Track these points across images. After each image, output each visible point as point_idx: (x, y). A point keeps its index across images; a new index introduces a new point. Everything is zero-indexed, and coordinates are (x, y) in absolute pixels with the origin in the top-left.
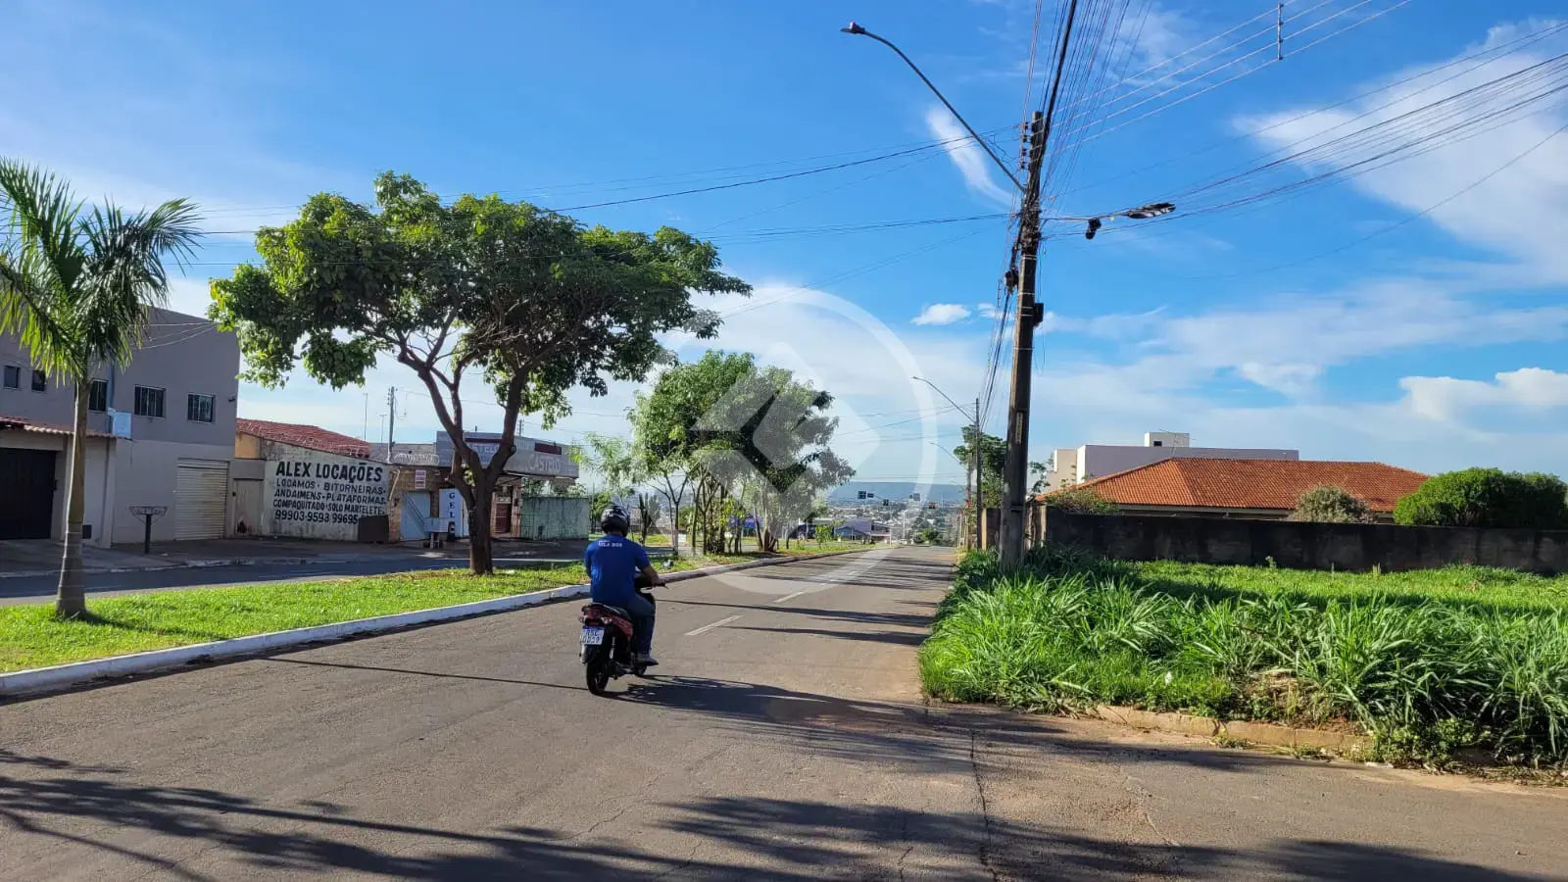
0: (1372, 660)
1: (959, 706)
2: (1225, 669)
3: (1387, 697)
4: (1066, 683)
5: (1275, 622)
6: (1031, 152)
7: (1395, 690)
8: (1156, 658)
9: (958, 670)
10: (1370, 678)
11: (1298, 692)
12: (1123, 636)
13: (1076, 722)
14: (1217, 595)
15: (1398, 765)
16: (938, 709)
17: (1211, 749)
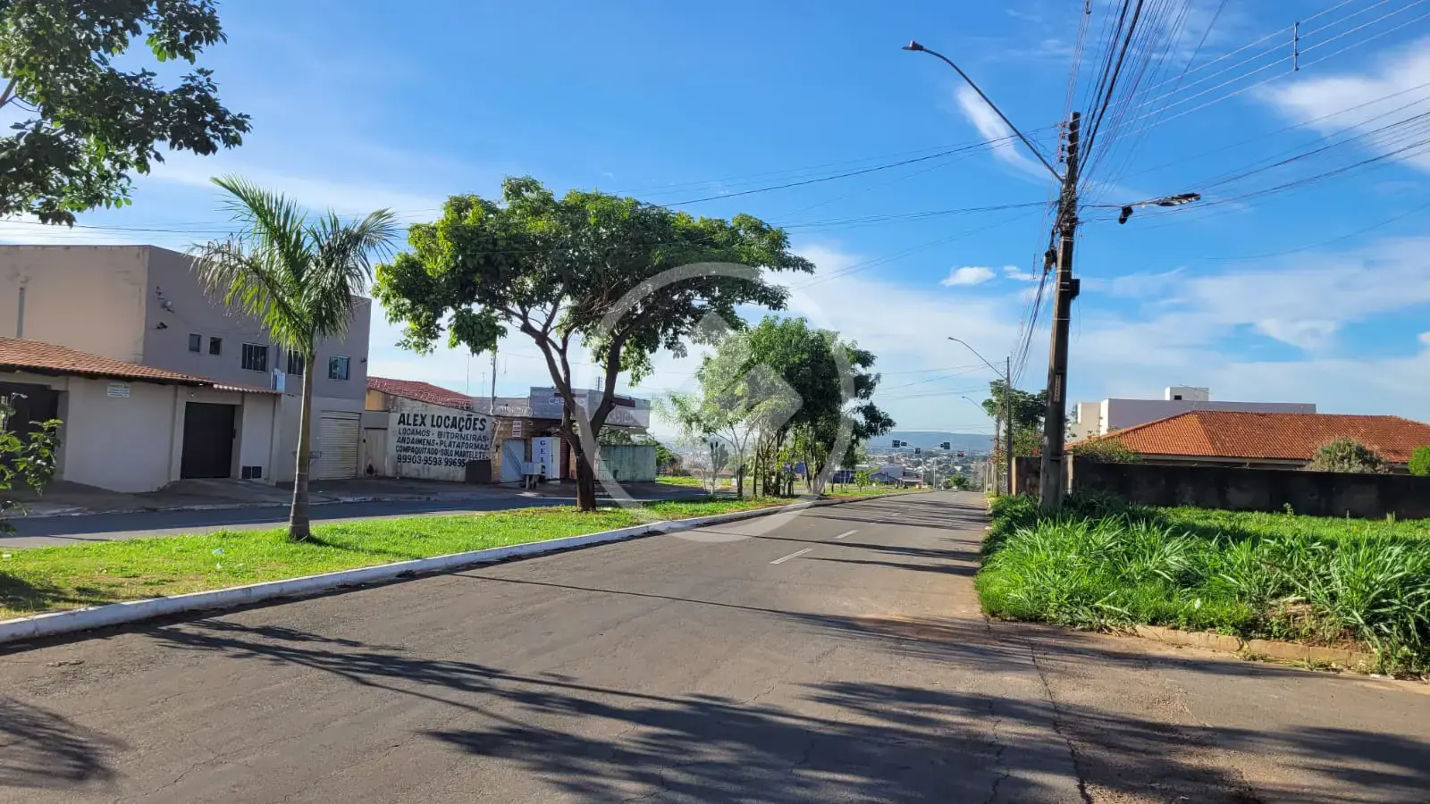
0: (1377, 589)
1: (1015, 624)
2: (1248, 597)
3: (1390, 621)
4: (1108, 607)
5: (1291, 558)
6: (1069, 148)
7: (1396, 615)
8: (1187, 587)
9: (1013, 594)
10: (1376, 604)
11: (1312, 617)
12: (1157, 568)
13: (1117, 638)
14: (1239, 536)
15: (1398, 676)
16: (996, 624)
17: (1234, 661)
